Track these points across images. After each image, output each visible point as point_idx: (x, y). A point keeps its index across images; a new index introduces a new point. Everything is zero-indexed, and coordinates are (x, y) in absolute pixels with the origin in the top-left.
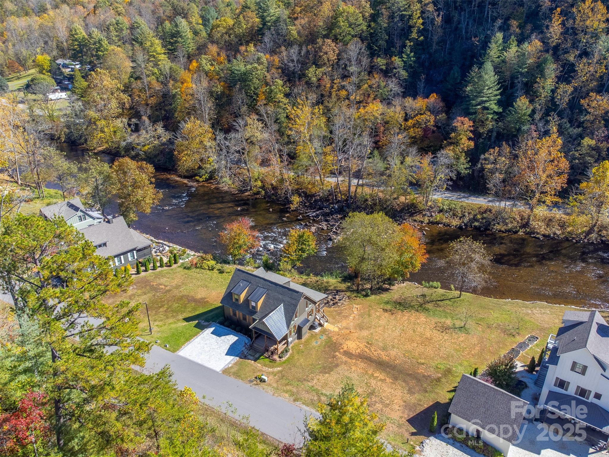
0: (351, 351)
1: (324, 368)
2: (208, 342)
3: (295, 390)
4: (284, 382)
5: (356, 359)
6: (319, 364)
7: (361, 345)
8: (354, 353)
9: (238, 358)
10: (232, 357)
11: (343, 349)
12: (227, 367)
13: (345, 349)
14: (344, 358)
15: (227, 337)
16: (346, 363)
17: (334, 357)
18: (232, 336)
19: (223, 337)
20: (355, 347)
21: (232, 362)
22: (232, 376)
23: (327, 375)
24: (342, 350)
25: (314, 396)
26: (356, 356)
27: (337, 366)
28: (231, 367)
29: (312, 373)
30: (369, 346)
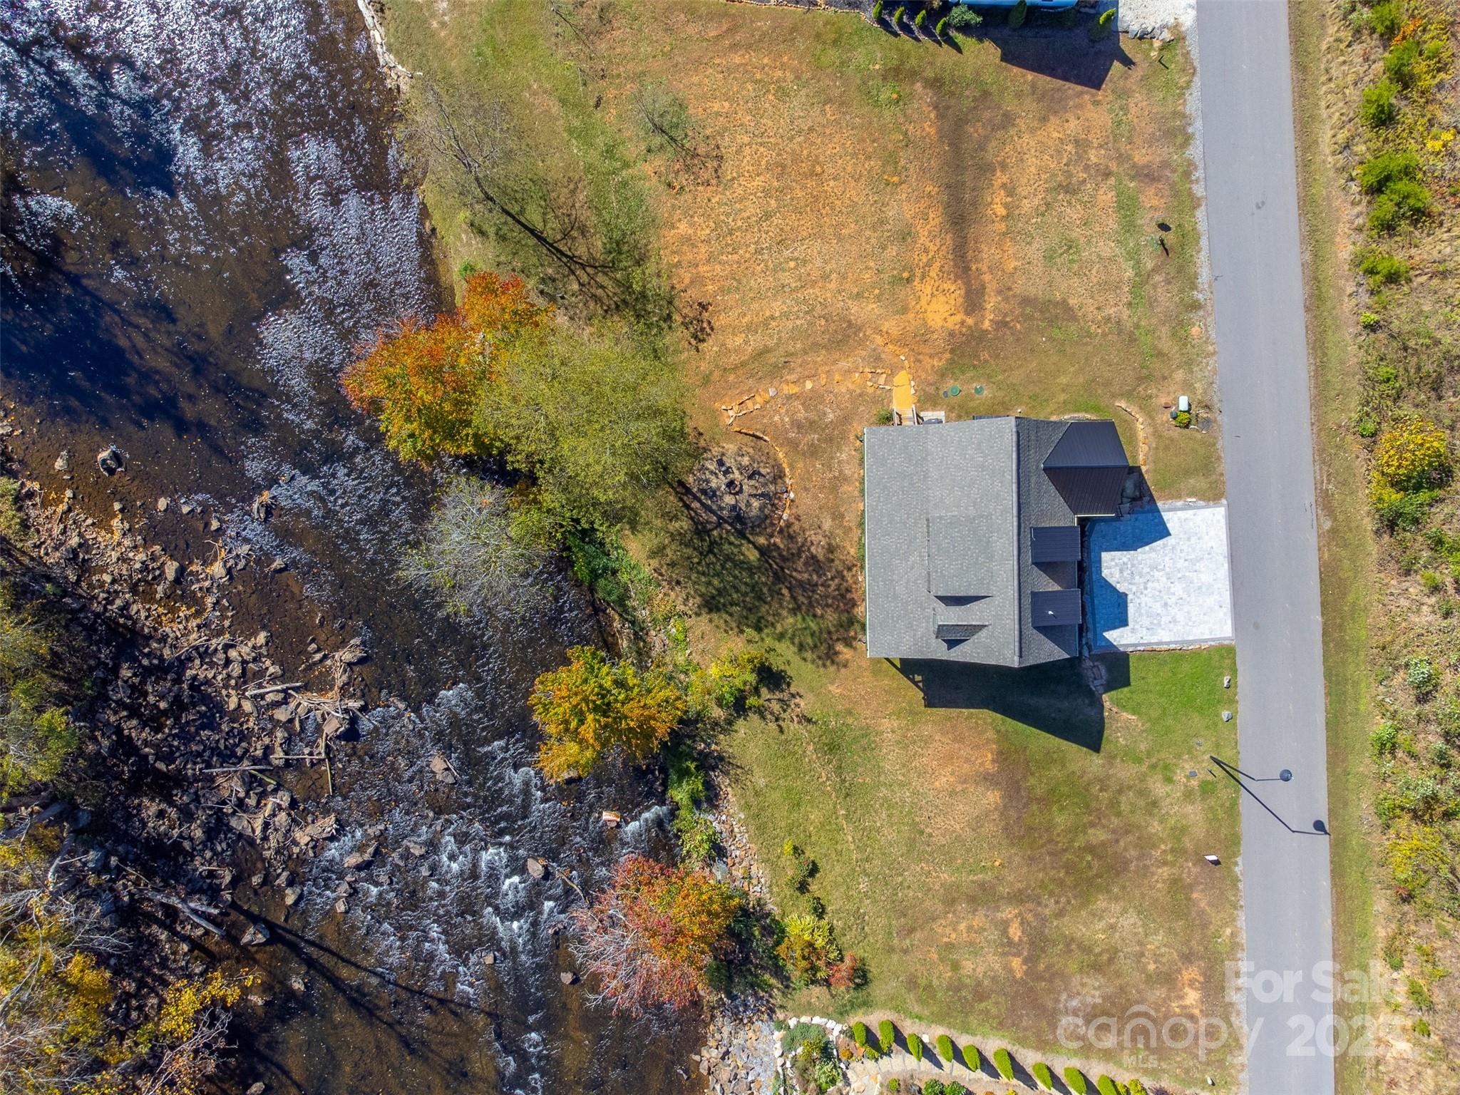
0: (961, 300)
1: (1052, 322)
2: (1157, 607)
3: (1165, 331)
4: (1156, 365)
5: (977, 278)
6: (1051, 339)
7: (928, 290)
8: (963, 292)
9: (1160, 504)
10: (1166, 516)
11: (963, 323)
12: (1201, 503)
13: (959, 317)
14: (991, 301)
15: (1112, 581)
16: (1004, 291)
17: (1001, 324)
18: (1105, 573)
19: (1121, 588)
20: (942, 299)
21: (1179, 503)
22: (1219, 470)
23: (1073, 302)
24: (970, 321)
25: (1155, 287)
26: (968, 283)
27: (1026, 301)
28: (1192, 493)
29: (1089, 335)
30: (918, 273)
